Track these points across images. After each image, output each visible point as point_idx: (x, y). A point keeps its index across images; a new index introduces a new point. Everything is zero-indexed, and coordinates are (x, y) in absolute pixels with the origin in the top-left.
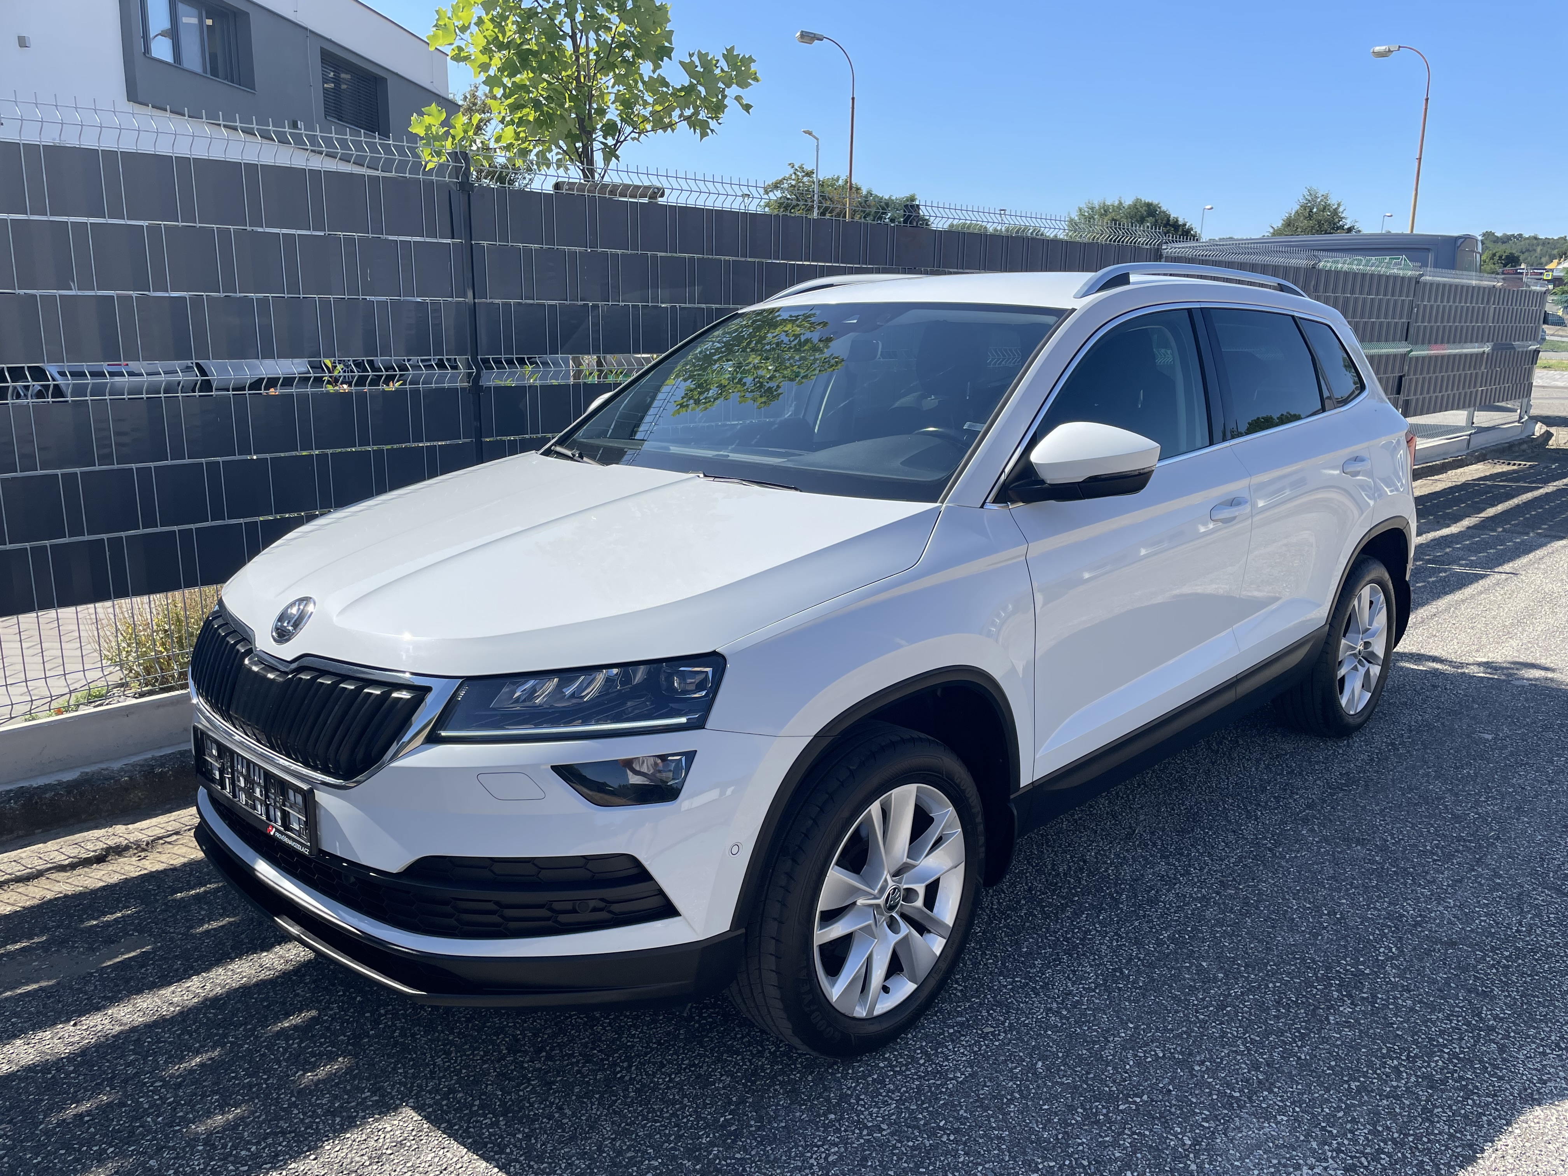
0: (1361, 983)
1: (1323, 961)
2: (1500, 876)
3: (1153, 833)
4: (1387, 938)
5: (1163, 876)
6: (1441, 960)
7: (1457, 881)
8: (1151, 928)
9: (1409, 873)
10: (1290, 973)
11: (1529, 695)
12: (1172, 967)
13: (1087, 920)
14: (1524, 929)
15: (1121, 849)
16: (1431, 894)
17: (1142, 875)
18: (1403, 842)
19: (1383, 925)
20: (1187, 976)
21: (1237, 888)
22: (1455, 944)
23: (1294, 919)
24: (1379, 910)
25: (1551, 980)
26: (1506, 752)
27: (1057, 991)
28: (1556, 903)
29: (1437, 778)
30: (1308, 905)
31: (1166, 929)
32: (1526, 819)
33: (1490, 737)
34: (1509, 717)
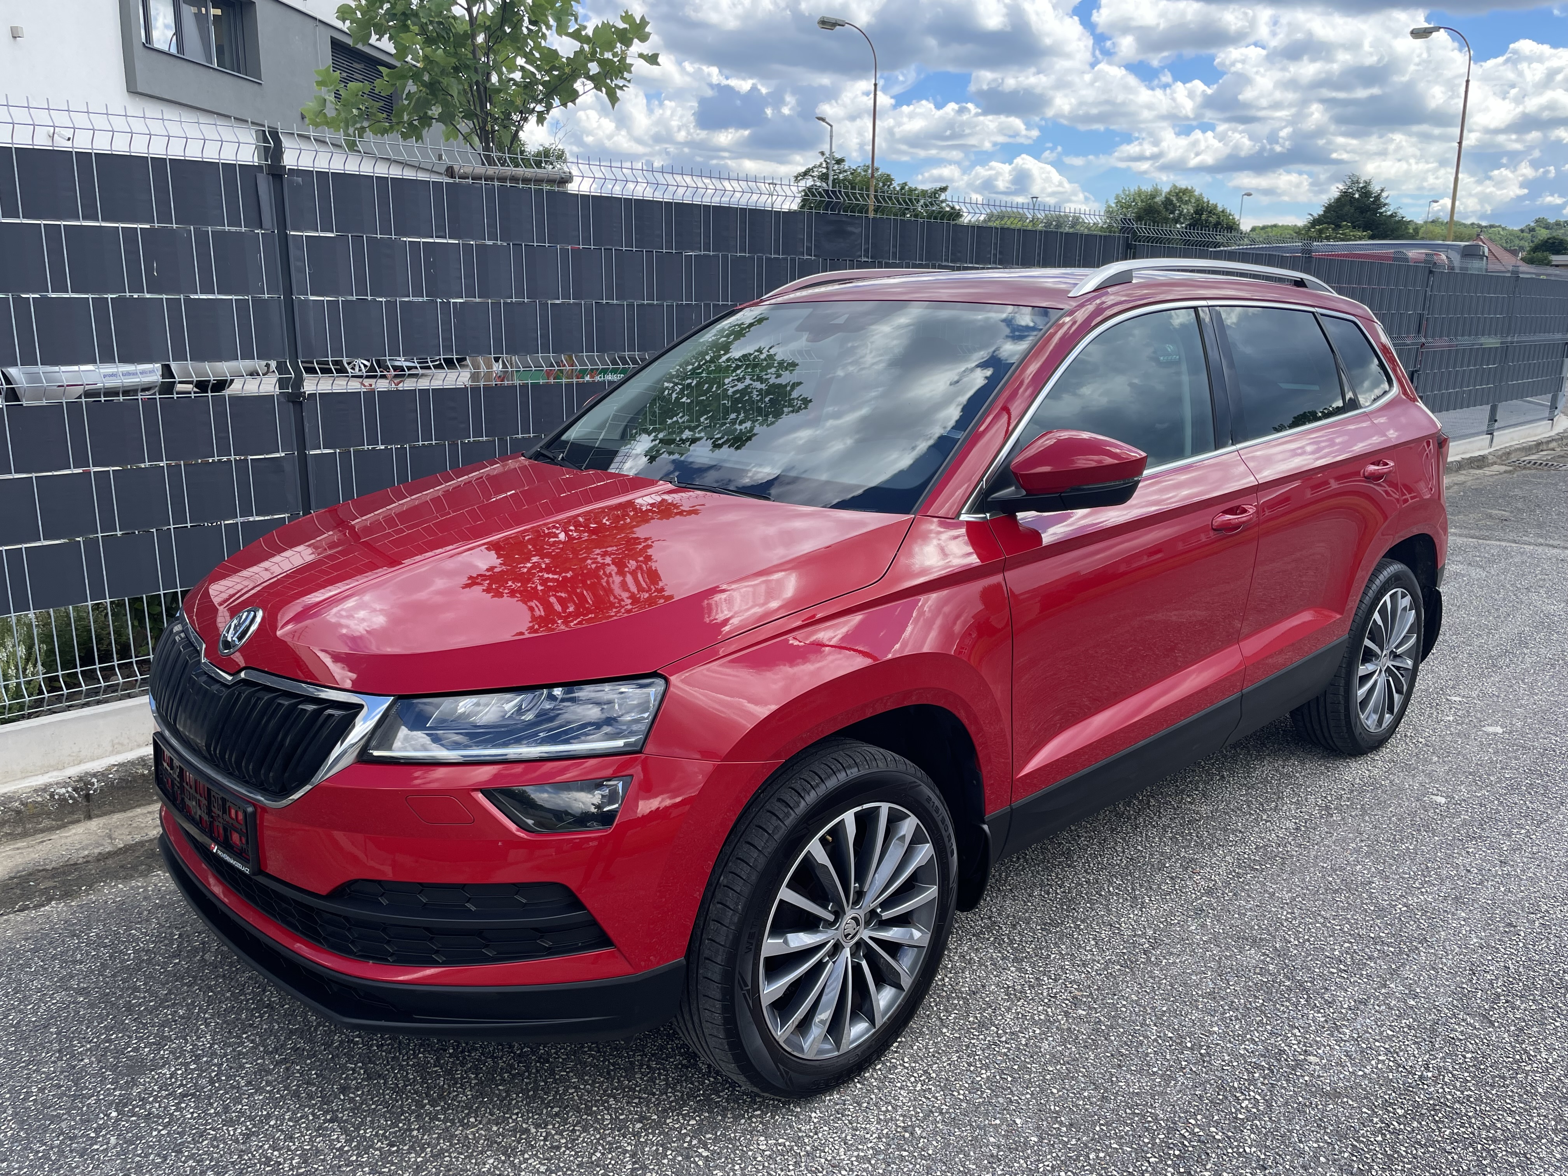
0: (1208, 1154)
1: (1167, 1120)
2: (1416, 996)
3: (1014, 926)
4: (1255, 1085)
5: (1009, 987)
6: (1315, 1121)
7: (1360, 1002)
8: (970, 1064)
9: (1304, 989)
10: (1122, 1137)
11: (1500, 746)
12: (978, 1127)
13: (896, 1052)
14: (1430, 1074)
15: (971, 948)
16: (1326, 1021)
17: (984, 986)
18: (1307, 943)
19: (1257, 1066)
20: (992, 1140)
21: (1090, 1008)
22: (1338, 1095)
23: (1147, 1055)
24: (1256, 1043)
25: (1450, 1153)
26: (1458, 821)
27: (823, 1160)
28: (1477, 1036)
29: (1368, 855)
30: (1170, 1035)
31: (987, 1067)
32: (1463, 914)
33: (1443, 800)
34: (1470, 774)
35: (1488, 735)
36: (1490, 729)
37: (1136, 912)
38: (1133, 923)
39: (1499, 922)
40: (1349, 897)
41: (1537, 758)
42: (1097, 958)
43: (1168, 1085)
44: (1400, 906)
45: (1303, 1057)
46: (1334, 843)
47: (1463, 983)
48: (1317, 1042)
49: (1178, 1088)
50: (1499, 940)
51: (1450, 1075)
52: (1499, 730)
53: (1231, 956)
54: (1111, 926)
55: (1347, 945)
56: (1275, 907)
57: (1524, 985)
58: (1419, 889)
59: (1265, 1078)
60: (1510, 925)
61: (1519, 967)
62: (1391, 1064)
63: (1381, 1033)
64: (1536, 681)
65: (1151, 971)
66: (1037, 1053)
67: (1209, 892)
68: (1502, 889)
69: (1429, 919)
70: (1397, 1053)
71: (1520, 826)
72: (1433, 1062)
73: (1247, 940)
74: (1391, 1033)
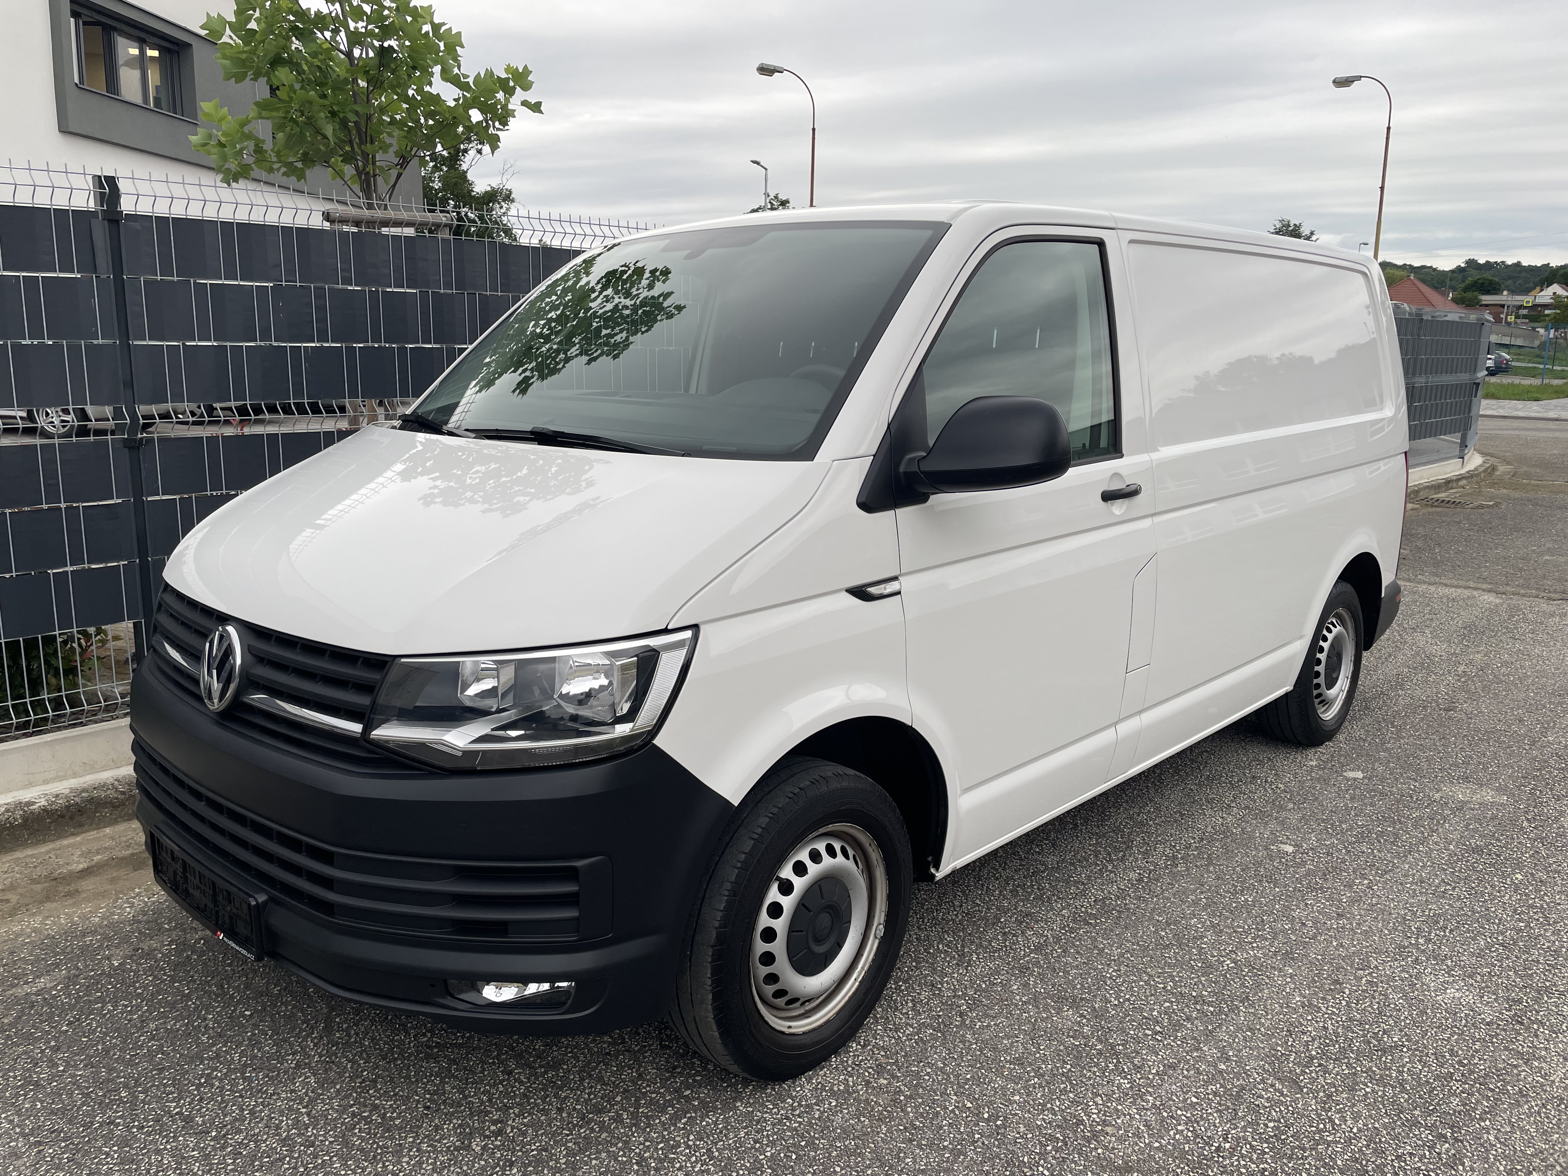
11: (1358, 792)
26: (1302, 871)
28: (1282, 1103)
29: (1206, 907)
30: (969, 1105)
32: (1291, 971)
33: (1290, 849)
34: (1323, 821)
35: (1348, 780)
36: (1351, 775)
37: (961, 971)
38: (956, 983)
39: (1325, 979)
40: (1178, 953)
41: (1393, 805)
42: (910, 1022)
43: (955, 1161)
44: (1228, 962)
45: (1100, 1128)
46: (1174, 895)
47: (1278, 1045)
48: (1117, 1110)
49: (965, 1164)
50: (1323, 999)
51: (1248, 1146)
52: (1359, 775)
53: (1047, 1017)
54: (933, 985)
55: (1167, 1004)
56: (1102, 964)
57: (1340, 1047)
58: (1251, 943)
59: (1056, 1152)
60: (1336, 982)
61: (1338, 1027)
62: (1190, 1134)
63: (1185, 1100)
64: (1405, 724)
65: (963, 1036)
66: (828, 1127)
67: (1038, 949)
68: (1335, 944)
69: (1256, 975)
70: (1198, 1122)
71: (1363, 877)
72: (1233, 1132)
73: (1067, 1000)
74: (1194, 1100)
